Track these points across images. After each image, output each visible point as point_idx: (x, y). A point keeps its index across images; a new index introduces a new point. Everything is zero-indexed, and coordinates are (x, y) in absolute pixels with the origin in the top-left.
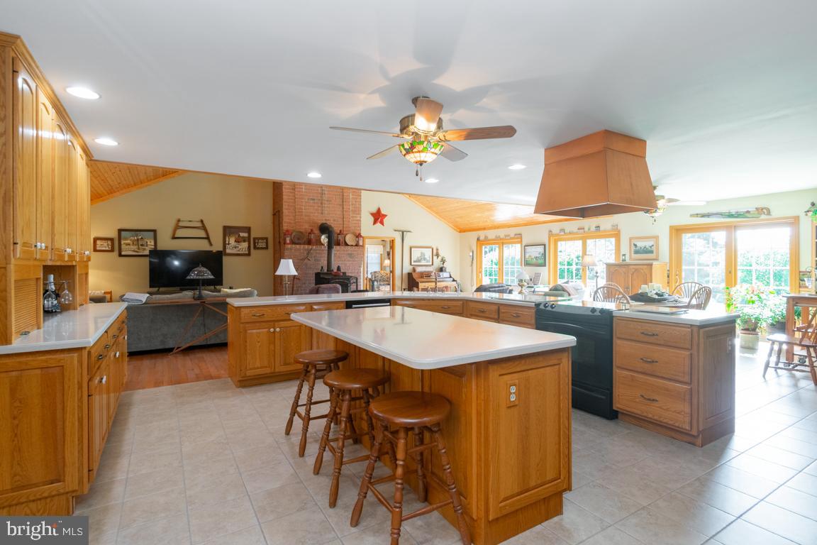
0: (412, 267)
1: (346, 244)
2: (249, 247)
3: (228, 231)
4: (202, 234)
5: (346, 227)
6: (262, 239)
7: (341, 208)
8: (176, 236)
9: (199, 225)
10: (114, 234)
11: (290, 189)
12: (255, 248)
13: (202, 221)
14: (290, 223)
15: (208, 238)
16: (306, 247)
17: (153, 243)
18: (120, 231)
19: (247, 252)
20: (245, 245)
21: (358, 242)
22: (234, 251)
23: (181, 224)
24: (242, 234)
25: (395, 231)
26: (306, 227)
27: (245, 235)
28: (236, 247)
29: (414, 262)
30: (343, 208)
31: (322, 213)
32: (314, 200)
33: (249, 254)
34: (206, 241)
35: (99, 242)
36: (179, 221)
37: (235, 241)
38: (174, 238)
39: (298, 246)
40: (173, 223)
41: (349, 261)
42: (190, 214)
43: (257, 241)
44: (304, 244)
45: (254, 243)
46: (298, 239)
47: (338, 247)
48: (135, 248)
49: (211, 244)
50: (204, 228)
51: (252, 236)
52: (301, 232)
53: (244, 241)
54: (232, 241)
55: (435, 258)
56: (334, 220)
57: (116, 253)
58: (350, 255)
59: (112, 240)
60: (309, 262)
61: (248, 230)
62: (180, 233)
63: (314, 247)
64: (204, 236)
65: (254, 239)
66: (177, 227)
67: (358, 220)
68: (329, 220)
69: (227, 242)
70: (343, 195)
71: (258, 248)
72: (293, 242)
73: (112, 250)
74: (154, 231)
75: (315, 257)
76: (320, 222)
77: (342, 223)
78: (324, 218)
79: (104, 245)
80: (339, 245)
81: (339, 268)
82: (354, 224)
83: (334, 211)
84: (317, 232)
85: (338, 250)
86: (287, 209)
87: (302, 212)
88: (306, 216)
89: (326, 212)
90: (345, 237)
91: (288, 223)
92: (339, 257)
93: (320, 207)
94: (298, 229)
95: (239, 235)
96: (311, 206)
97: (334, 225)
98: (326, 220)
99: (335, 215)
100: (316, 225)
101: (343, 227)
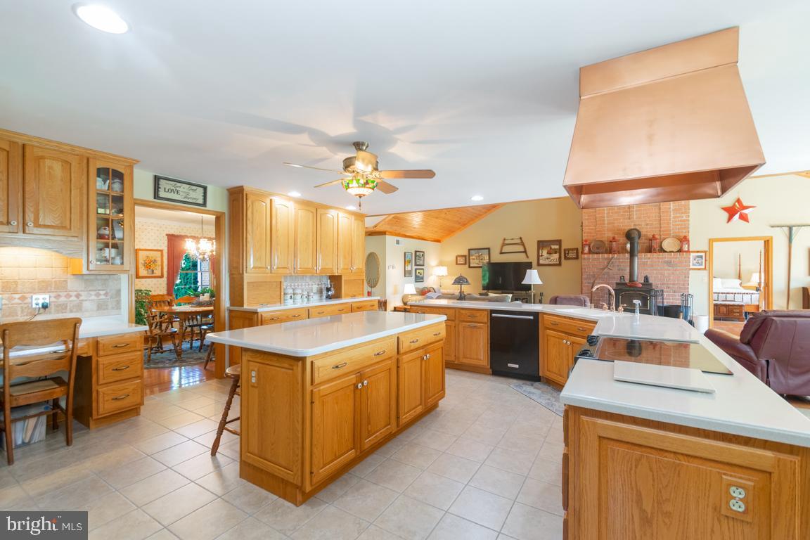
1: (662, 250)
2: (560, 257)
3: (541, 244)
4: (521, 249)
5: (664, 231)
6: (572, 250)
7: (657, 210)
8: (503, 251)
9: (519, 241)
10: (466, 253)
12: (566, 258)
13: (521, 238)
14: (590, 233)
15: (525, 252)
16: (606, 255)
17: (488, 258)
18: (469, 250)
19: (558, 262)
20: (556, 256)
21: (681, 247)
22: (547, 262)
23: (506, 242)
24: (553, 247)
25: (773, 226)
26: (607, 235)
27: (557, 247)
28: (548, 259)
30: (660, 209)
31: (629, 219)
33: (560, 264)
34: (524, 254)
35: (458, 258)
36: (505, 239)
37: (548, 253)
38: (501, 253)
39: (596, 256)
40: (500, 242)
41: (669, 270)
42: (513, 235)
43: (567, 252)
44: (602, 253)
45: (565, 254)
46: (598, 248)
47: (649, 255)
48: (477, 261)
49: (528, 257)
50: (522, 244)
51: (563, 247)
52: (601, 241)
53: (556, 253)
54: (545, 253)
56: (647, 225)
57: (467, 266)
58: (669, 263)
59: (465, 256)
60: (611, 271)
61: (559, 242)
62: (506, 249)
63: (616, 256)
64: (523, 250)
65: (565, 250)
66: (504, 245)
67: (684, 221)
68: (639, 225)
69: (540, 254)
71: (569, 259)
72: (590, 252)
73: (465, 264)
74: (489, 249)
75: (618, 266)
76: (627, 228)
77: (659, 226)
78: (633, 224)
79: (461, 260)
80: (650, 251)
81: (646, 278)
82: (678, 225)
83: (647, 213)
84: (622, 239)
85: (649, 258)
86: (587, 219)
87: (604, 220)
88: (609, 224)
89: (635, 217)
90: (661, 243)
91: (588, 233)
92: (652, 266)
93: (627, 212)
94: (599, 237)
95: (551, 248)
96: (616, 212)
97: (647, 230)
98: (635, 225)
99: (649, 218)
100: (621, 232)
101: (660, 231)
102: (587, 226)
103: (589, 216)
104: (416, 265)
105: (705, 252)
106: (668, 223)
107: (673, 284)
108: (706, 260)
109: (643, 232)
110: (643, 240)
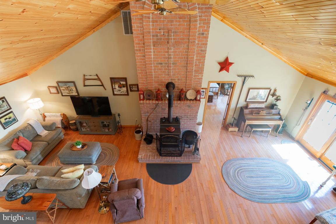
0: (246, 103)
2: (127, 90)
3: (113, 80)
4: (99, 83)
5: (188, 85)
6: (135, 85)
7: (185, 70)
8: (86, 84)
9: (96, 77)
10: (55, 85)
11: (141, 56)
12: (131, 91)
13: (97, 75)
15: (102, 85)
16: (155, 102)
17: (75, 89)
18: (57, 82)
19: (126, 93)
20: (124, 89)
21: (196, 97)
22: (119, 93)
23: (86, 77)
24: (122, 83)
25: (238, 76)
26: (154, 86)
27: (124, 83)
28: (119, 91)
29: (250, 99)
30: (187, 69)
31: (168, 75)
32: (161, 64)
33: (128, 95)
34: (102, 87)
35: (51, 89)
36: (84, 76)
37: (119, 87)
38: (85, 86)
39: (148, 101)
40: (82, 77)
41: (189, 110)
42: (91, 72)
43: (131, 86)
44: (153, 99)
45: (130, 88)
46: (149, 96)
47: (179, 102)
48: (67, 91)
49: (105, 89)
50: (99, 79)
51: (129, 83)
52: (151, 91)
53: (124, 87)
54: (117, 86)
55: (270, 97)
56: (179, 80)
57: (60, 94)
58: (189, 106)
59: (56, 87)
61: (125, 79)
62: (88, 83)
63: (160, 102)
65: (130, 85)
66: (85, 80)
67: (199, 79)
68: (174, 80)
69: (114, 88)
70: (188, 58)
71: (133, 91)
72: (144, 99)
73: (58, 93)
74: (73, 82)
75: (161, 107)
76: (167, 82)
77: (185, 81)
78: (170, 78)
79: (54, 90)
80: (180, 100)
82: (196, 81)
83: (179, 72)
84: (164, 89)
85: (179, 104)
86: (140, 73)
87: (152, 75)
88: (155, 77)
89: (172, 73)
90: (186, 93)
91: (142, 83)
93: (166, 69)
95: (120, 83)
96: (159, 69)
97: (179, 84)
98: (171, 80)
99: (180, 75)
100: (163, 84)
101: (186, 84)
102: (141, 78)
103: (141, 70)
105: (206, 89)
106: (191, 80)
107: (190, 116)
108: (205, 94)
109: (176, 84)
110: (176, 90)
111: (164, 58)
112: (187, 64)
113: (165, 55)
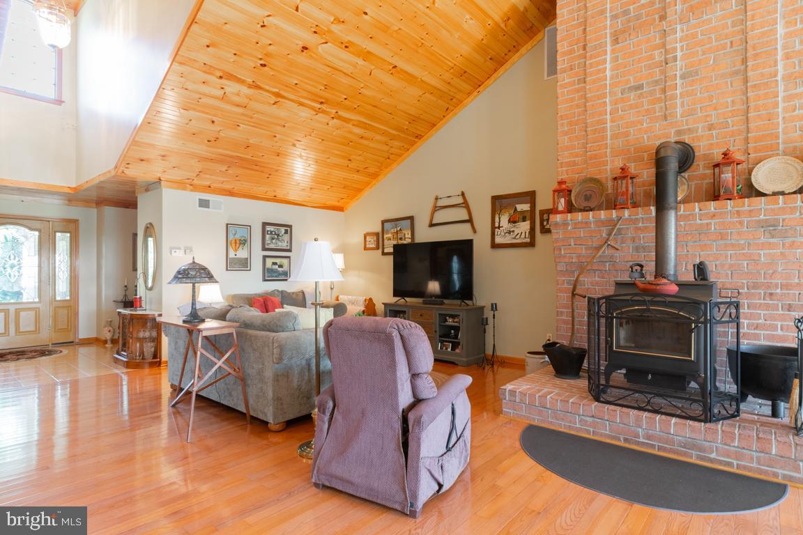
2: (532, 229)
3: (499, 203)
4: (463, 214)
7: (738, 85)
8: (434, 222)
9: (460, 200)
10: (378, 229)
11: (572, 84)
12: (543, 231)
13: (463, 194)
14: (574, 164)
15: (470, 221)
16: (603, 214)
17: (410, 235)
18: (383, 222)
19: (528, 240)
20: (525, 226)
22: (507, 240)
23: (440, 203)
24: (521, 207)
26: (610, 165)
27: (526, 207)
28: (509, 232)
30: (746, 80)
31: (665, 117)
32: (640, 87)
33: (532, 244)
34: (468, 225)
35: (368, 239)
36: (437, 199)
37: (509, 221)
38: (432, 225)
39: (580, 216)
40: (431, 203)
41: (772, 245)
42: (449, 190)
43: (546, 217)
44: (600, 208)
45: (542, 221)
46: (587, 198)
47: (712, 206)
48: (394, 243)
49: (475, 231)
50: (465, 205)
51: (540, 208)
52: (597, 180)
53: (524, 220)
54: (504, 220)
56: (711, 127)
57: (380, 251)
58: (770, 227)
59: (377, 234)
60: (617, 254)
61: (530, 196)
62: (441, 216)
63: (626, 213)
64: (467, 218)
65: (542, 212)
66: (436, 209)
68: (690, 131)
69: (497, 225)
71: (548, 231)
72: (570, 208)
73: (378, 248)
74: (411, 218)
75: (633, 240)
77: (743, 127)
78: (673, 131)
79: (371, 242)
80: (715, 197)
81: (701, 269)
82: (801, 118)
83: (711, 98)
84: (648, 172)
85: (714, 216)
86: (566, 133)
87: (604, 130)
88: (614, 137)
89: (679, 110)
90: (750, 173)
91: (569, 164)
92: (722, 236)
93: (659, 100)
94: (592, 172)
95: (516, 209)
96: (631, 107)
97: (709, 141)
98: (679, 133)
99: (715, 109)
100: (646, 155)
101: (747, 140)
103: (570, 124)
104: (264, 249)
106: (771, 117)
109: (701, 147)
110: (700, 169)
111: (649, 67)
112: (744, 61)
113: (651, 57)
